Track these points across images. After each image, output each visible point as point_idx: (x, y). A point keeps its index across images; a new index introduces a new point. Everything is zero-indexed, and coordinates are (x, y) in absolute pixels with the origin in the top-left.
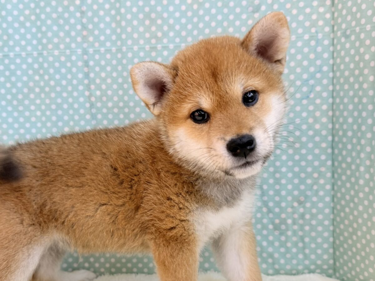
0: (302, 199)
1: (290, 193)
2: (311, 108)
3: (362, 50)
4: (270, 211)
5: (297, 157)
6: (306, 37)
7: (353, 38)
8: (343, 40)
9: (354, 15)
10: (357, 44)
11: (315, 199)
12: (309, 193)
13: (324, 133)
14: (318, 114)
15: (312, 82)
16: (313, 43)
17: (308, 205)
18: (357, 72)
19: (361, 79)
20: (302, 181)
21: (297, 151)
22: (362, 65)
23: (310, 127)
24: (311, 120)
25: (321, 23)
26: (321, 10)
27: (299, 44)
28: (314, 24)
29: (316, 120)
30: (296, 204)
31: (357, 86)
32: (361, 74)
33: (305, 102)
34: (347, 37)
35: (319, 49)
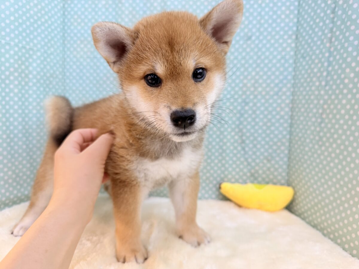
0: (269, 158)
1: (262, 154)
2: (279, 101)
3: (313, 66)
4: (249, 164)
5: (268, 132)
6: (279, 57)
7: (307, 58)
8: (301, 60)
9: (309, 45)
10: (310, 62)
11: (277, 159)
12: (274, 155)
13: (286, 117)
14: (283, 105)
15: (280, 85)
16: (283, 61)
17: (273, 162)
18: (308, 80)
19: (311, 84)
20: (271, 147)
21: (269, 128)
22: (312, 75)
23: (278, 113)
24: (278, 109)
25: (288, 49)
26: (289, 41)
27: (274, 61)
28: (284, 49)
29: (282, 109)
30: (265, 161)
31: (308, 89)
32: (311, 81)
33: (275, 97)
34: (304, 58)
35: (286, 65)
